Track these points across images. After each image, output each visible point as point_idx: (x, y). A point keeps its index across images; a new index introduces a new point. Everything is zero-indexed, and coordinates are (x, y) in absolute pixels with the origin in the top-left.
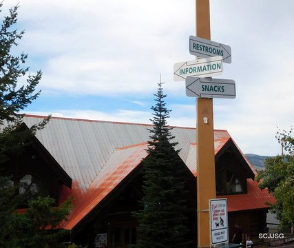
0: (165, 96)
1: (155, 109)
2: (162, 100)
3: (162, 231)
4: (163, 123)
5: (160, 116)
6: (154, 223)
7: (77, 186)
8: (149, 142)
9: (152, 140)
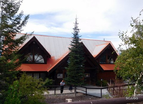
0: (78, 24)
1: (74, 29)
2: (77, 25)
3: (74, 75)
4: (77, 34)
5: (76, 31)
6: (72, 72)
7: (54, 58)
8: (72, 42)
9: (73, 41)
